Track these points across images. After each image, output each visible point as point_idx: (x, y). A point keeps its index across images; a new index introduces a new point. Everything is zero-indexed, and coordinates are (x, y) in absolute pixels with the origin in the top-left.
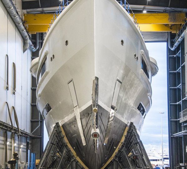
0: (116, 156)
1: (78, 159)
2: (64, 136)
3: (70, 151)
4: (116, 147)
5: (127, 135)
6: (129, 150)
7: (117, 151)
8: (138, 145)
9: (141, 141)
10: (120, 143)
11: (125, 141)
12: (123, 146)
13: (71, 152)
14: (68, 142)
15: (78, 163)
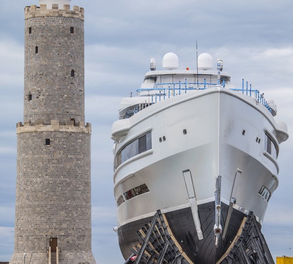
0: (231, 252)
1: (184, 255)
2: (167, 227)
3: (174, 245)
4: (232, 242)
5: (246, 227)
6: (247, 245)
7: (232, 246)
8: (258, 239)
9: (262, 235)
10: (236, 237)
11: (243, 234)
12: (239, 240)
13: (176, 247)
14: (172, 234)
15: (184, 260)
